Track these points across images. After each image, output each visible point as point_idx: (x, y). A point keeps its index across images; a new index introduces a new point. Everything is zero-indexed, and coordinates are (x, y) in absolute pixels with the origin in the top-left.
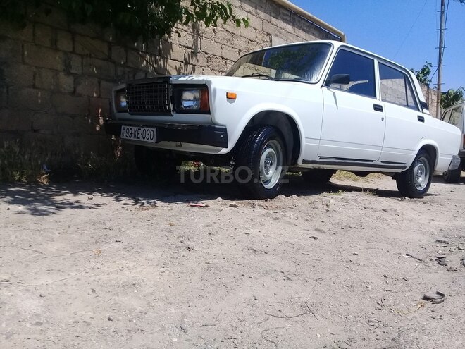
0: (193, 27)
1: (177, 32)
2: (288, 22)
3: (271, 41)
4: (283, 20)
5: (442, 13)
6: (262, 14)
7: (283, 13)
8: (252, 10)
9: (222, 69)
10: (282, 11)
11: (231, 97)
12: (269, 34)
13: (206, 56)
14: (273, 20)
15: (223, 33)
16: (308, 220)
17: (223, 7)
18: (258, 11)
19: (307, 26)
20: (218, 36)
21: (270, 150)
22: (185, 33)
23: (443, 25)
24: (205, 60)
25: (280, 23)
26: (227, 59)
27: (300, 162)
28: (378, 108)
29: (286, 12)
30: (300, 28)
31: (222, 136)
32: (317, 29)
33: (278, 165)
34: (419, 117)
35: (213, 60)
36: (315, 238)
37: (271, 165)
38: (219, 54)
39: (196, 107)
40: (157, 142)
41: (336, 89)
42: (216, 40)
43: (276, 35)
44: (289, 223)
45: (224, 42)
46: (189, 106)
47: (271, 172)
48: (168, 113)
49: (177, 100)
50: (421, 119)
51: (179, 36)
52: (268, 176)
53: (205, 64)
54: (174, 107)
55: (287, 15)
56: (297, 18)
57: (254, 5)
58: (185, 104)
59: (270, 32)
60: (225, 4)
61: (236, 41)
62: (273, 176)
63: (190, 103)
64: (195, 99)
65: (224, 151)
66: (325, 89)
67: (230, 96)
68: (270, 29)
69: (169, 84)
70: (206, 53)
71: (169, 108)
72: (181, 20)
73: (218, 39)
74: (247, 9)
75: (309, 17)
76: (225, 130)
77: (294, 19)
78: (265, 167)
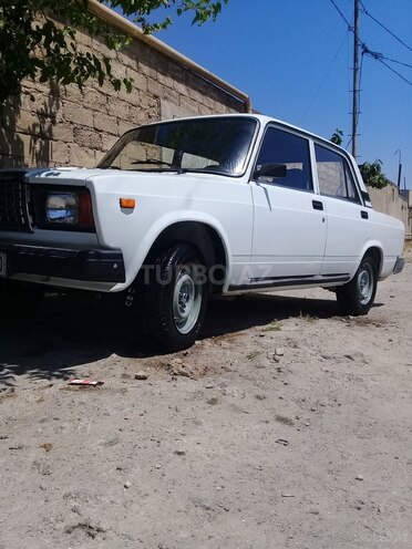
0: (52, 85)
1: (27, 93)
2: (180, 81)
3: (159, 105)
4: (174, 78)
5: (355, 70)
6: (146, 69)
7: (173, 69)
8: (132, 63)
9: (96, 145)
10: (171, 65)
11: (127, 206)
12: (156, 97)
13: (72, 127)
14: (161, 77)
15: (94, 95)
16: (258, 397)
17: (96, 60)
18: (141, 65)
19: (204, 87)
20: (88, 98)
21: (185, 277)
22: (39, 95)
23: (357, 85)
24: (71, 133)
25: (169, 81)
26: (102, 131)
27: (225, 290)
28: (318, 206)
29: (177, 68)
30: (194, 88)
31: (115, 266)
32: (216, 90)
33: (196, 297)
34: (362, 212)
35: (83, 132)
36: (286, 443)
37: (188, 299)
38: (90, 124)
39: (70, 220)
40: (9, 272)
41: (267, 182)
42: (86, 105)
43: (165, 98)
44: (235, 409)
45: (97, 107)
46: (60, 218)
47: (187, 309)
48: (25, 229)
49: (40, 209)
50: (364, 215)
51: (33, 99)
52: (183, 315)
53: (71, 138)
54: (34, 219)
55: (178, 71)
56: (190, 75)
57: (134, 56)
58: (53, 215)
59: (157, 93)
60: (100, 58)
61: (112, 106)
62: (191, 314)
63: (62, 213)
64: (68, 207)
65: (119, 287)
66: (253, 183)
67: (125, 204)
68: (157, 90)
69: (23, 184)
70: (72, 123)
71: (26, 221)
72: (33, 76)
73: (88, 102)
74: (126, 63)
75: (206, 74)
76: (120, 256)
77: (187, 77)
78: (180, 303)
